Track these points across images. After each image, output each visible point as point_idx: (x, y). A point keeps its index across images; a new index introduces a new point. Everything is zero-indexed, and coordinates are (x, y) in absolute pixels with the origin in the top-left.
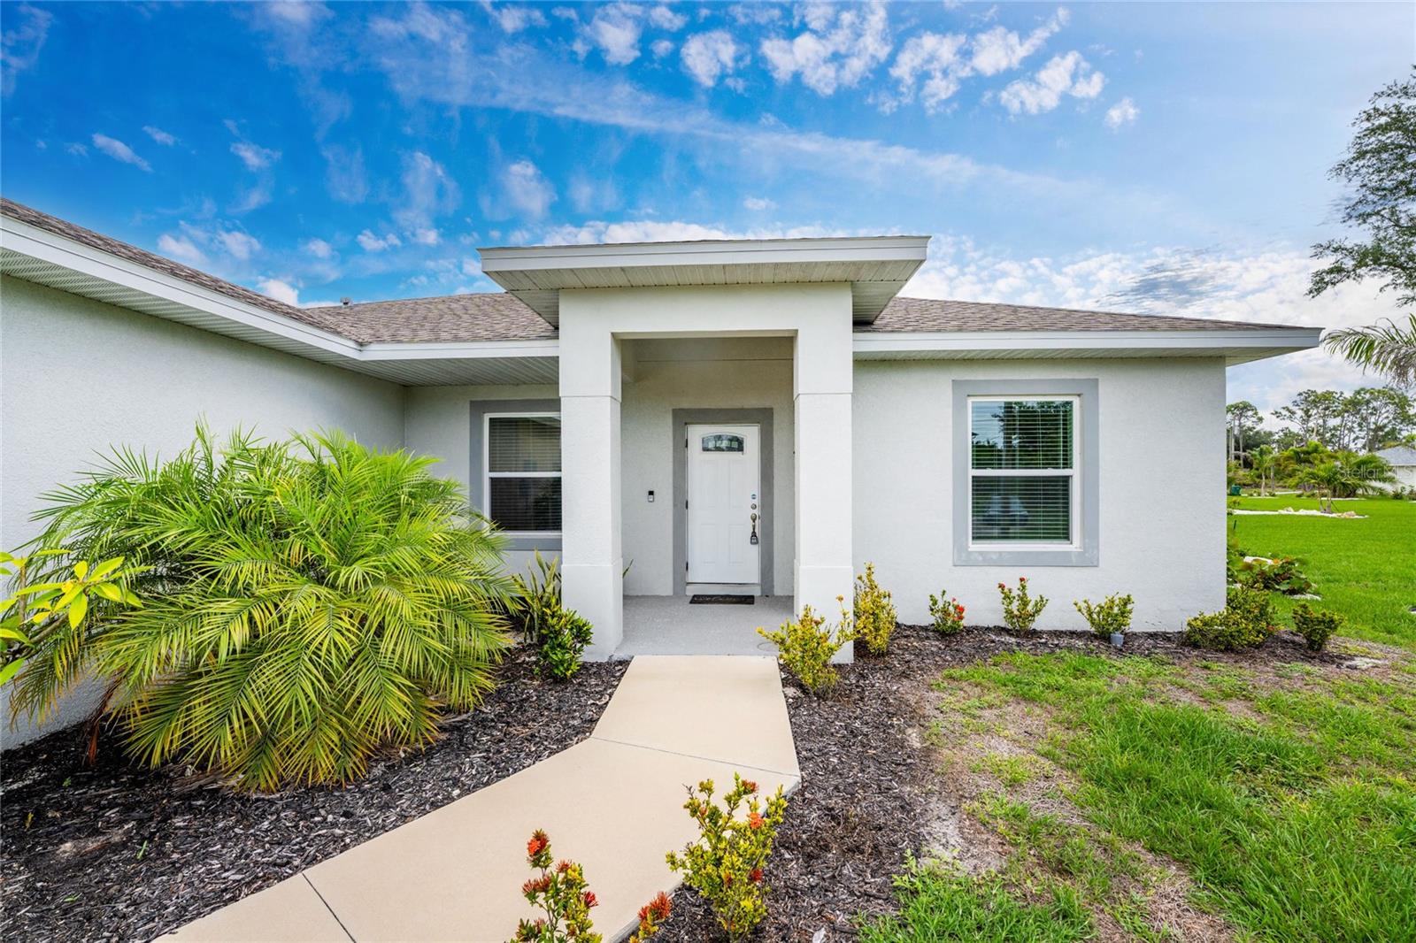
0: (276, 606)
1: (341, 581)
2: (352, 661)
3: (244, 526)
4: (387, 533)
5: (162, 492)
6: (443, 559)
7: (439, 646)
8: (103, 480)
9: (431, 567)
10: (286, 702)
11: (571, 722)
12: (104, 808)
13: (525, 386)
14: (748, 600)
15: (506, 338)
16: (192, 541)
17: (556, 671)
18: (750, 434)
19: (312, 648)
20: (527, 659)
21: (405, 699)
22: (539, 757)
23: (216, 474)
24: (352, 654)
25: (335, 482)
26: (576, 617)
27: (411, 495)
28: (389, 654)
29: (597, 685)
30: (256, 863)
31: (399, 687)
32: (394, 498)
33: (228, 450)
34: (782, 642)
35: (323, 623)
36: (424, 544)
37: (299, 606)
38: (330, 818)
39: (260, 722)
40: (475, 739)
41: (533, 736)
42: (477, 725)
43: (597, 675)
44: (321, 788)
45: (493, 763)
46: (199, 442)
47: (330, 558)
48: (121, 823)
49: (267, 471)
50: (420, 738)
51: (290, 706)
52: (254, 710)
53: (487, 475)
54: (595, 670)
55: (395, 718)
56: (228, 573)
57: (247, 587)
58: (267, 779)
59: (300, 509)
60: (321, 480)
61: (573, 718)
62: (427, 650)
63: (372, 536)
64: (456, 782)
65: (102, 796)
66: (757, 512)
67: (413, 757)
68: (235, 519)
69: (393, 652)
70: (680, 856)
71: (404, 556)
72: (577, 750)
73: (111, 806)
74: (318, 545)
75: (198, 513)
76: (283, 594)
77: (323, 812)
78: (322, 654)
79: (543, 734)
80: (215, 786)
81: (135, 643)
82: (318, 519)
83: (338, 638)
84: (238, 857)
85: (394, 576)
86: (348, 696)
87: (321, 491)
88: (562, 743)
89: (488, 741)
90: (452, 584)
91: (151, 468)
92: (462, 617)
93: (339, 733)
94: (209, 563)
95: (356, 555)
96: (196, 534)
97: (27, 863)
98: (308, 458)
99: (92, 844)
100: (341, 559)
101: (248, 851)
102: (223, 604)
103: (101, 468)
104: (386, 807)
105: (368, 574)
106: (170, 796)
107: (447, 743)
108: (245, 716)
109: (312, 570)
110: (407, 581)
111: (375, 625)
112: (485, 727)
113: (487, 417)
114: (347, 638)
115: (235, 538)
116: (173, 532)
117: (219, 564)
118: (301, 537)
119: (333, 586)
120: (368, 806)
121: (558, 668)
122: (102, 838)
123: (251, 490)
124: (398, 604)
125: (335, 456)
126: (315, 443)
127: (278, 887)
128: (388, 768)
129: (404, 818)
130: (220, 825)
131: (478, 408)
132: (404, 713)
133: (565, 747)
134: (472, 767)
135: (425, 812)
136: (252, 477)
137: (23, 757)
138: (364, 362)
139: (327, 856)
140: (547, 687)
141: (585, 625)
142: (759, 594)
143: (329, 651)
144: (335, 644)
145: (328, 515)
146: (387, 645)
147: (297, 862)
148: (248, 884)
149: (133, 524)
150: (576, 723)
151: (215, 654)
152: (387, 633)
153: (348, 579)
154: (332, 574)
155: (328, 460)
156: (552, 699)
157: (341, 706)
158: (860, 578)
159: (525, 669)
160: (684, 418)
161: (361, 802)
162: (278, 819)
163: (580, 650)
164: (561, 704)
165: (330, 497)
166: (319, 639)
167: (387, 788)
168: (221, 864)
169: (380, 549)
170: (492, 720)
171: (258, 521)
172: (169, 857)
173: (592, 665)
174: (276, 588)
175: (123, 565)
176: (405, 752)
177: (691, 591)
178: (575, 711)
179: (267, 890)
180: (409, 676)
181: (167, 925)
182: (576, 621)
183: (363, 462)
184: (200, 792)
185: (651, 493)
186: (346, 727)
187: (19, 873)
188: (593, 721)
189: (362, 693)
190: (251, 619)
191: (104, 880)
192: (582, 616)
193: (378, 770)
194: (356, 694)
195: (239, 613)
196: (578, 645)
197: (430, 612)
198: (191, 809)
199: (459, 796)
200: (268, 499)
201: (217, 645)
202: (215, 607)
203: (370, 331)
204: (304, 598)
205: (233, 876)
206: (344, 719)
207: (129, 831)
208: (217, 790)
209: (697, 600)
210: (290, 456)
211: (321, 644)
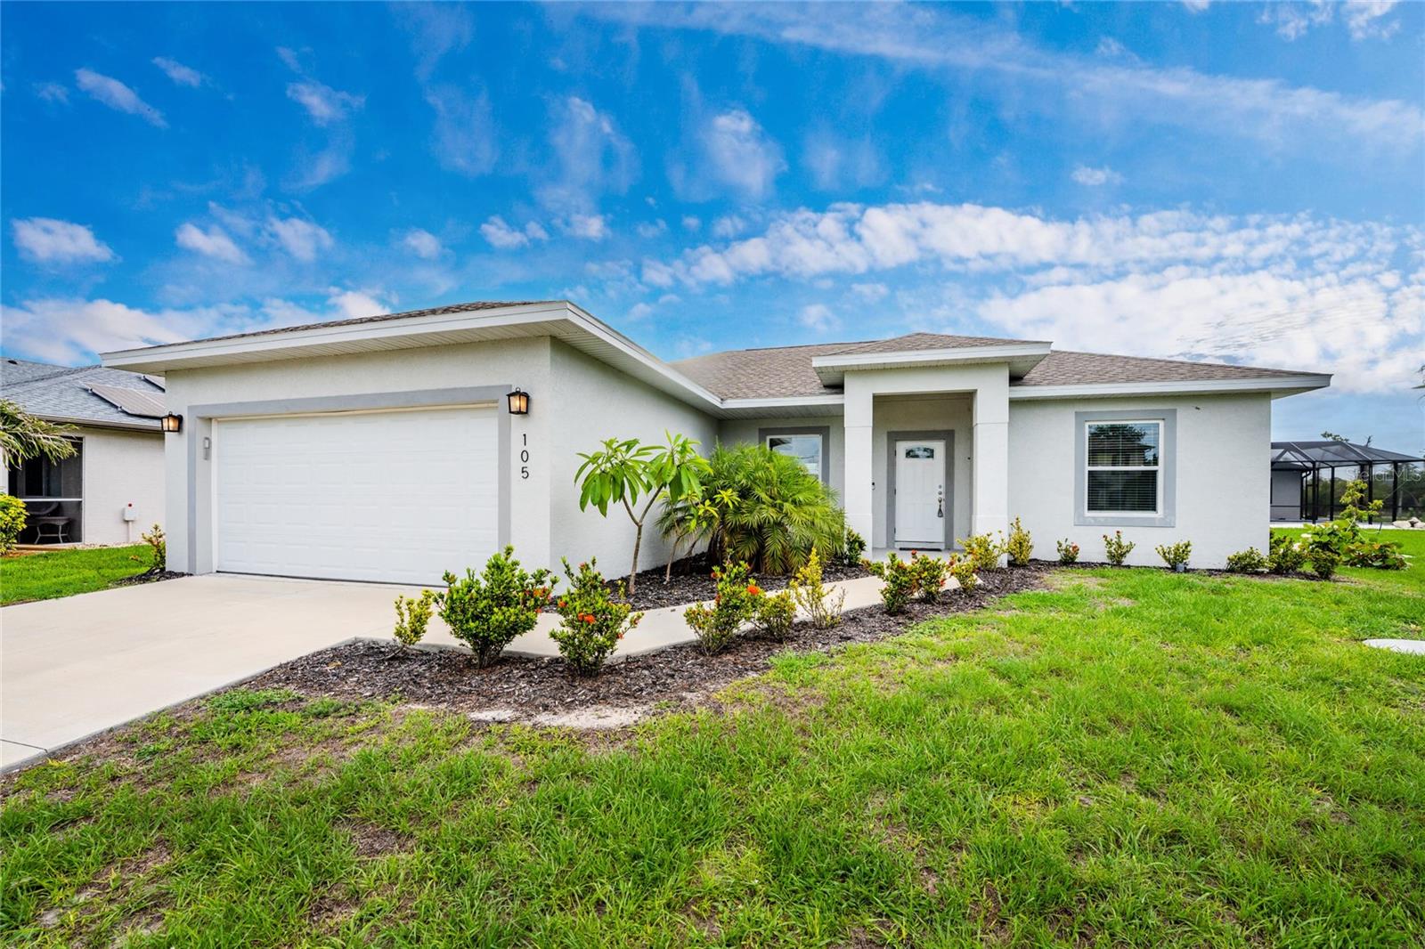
13: (793, 419)
18: (939, 447)
66: (942, 496)
113: (768, 438)
131: (763, 432)
138: (723, 409)
142: (944, 548)
160: (894, 437)
163: (860, 553)
177: (898, 546)
185: (874, 484)
209: (904, 549)
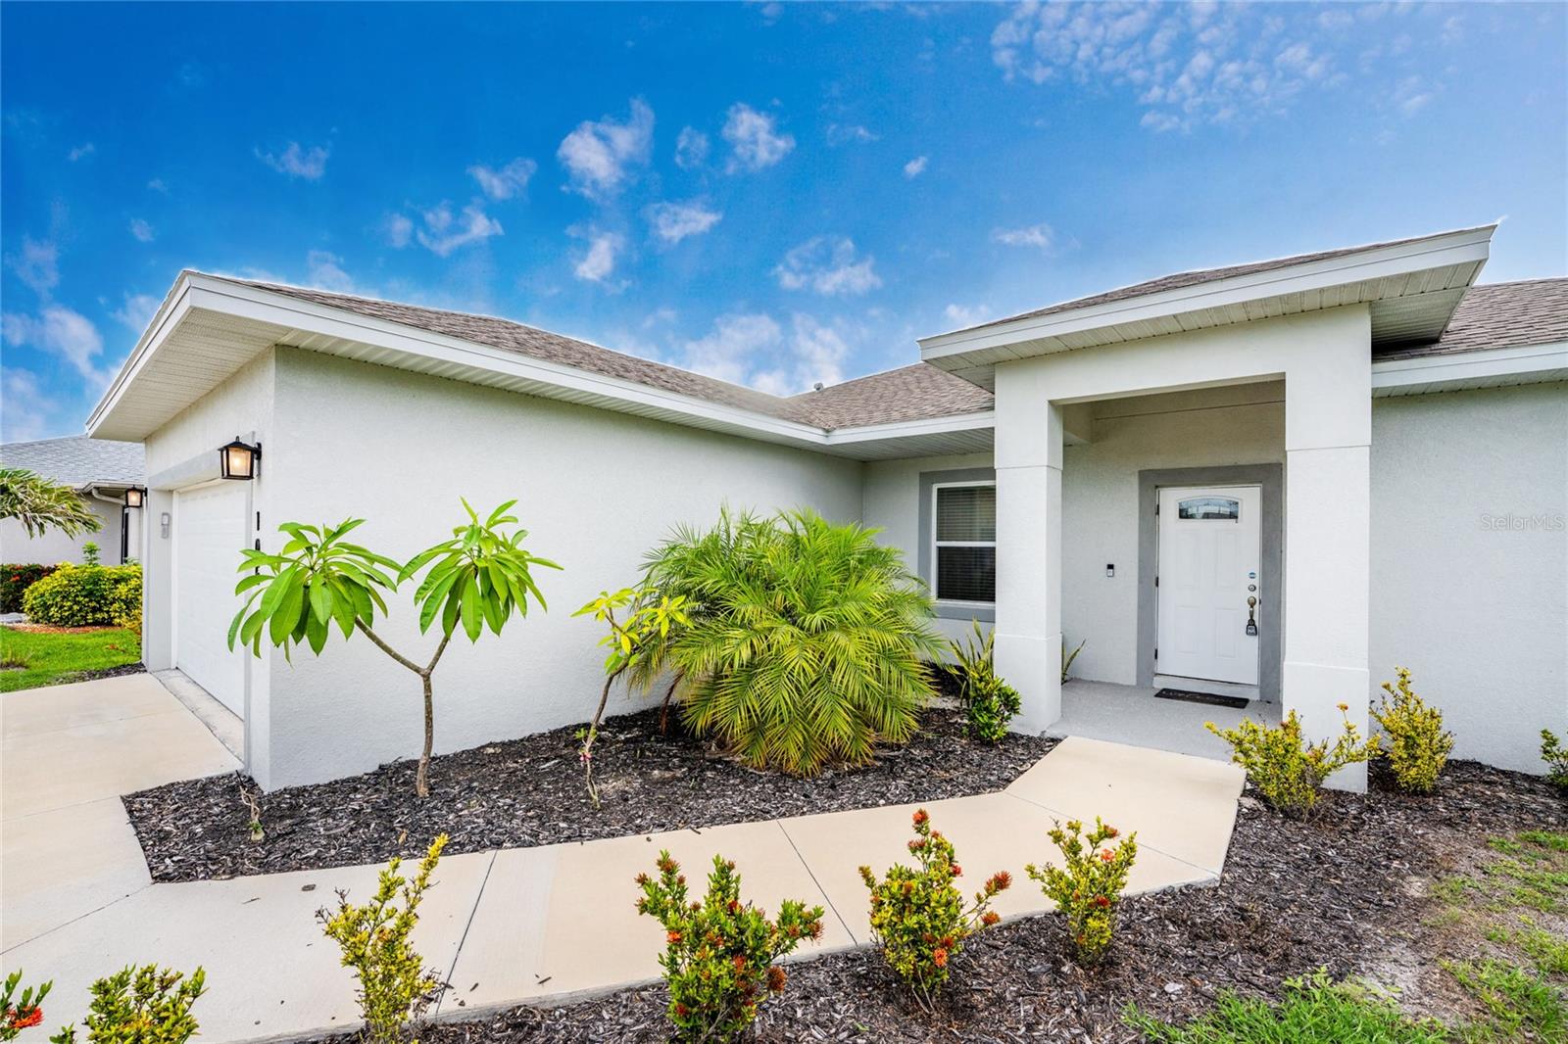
0: (766, 638)
1: (806, 624)
2: (815, 683)
3: (748, 580)
4: (840, 591)
5: (703, 555)
6: (881, 615)
7: (875, 683)
8: (672, 545)
9: (872, 620)
10: (772, 705)
11: (988, 777)
12: (671, 757)
13: (971, 455)
14: (1240, 703)
15: (948, 413)
16: (719, 589)
17: (982, 733)
19: (788, 669)
20: (959, 721)
21: (849, 719)
22: (953, 795)
23: (732, 542)
24: (814, 678)
25: (805, 549)
26: (1004, 685)
27: (860, 561)
28: (838, 684)
29: (1023, 754)
30: (751, 807)
31: (845, 710)
32: (846, 563)
33: (738, 525)
34: (1240, 743)
35: (796, 653)
36: (867, 601)
37: (781, 639)
38: (795, 795)
39: (757, 715)
40: (902, 771)
41: (951, 779)
42: (906, 762)
43: (1026, 746)
44: (790, 776)
45: (913, 790)
46: (723, 519)
47: (801, 607)
48: (681, 767)
49: (763, 540)
50: (859, 759)
51: (775, 709)
52: (753, 706)
53: (935, 544)
54: (1024, 741)
55: (842, 733)
56: (739, 610)
57: (750, 622)
58: (758, 758)
59: (783, 569)
60: (796, 545)
61: (992, 775)
62: (867, 687)
63: (830, 592)
64: (883, 796)
65: (670, 750)
66: (1256, 594)
67: (853, 772)
68: (743, 574)
69: (841, 682)
70: (1039, 870)
71: (851, 610)
72: (987, 798)
73: (675, 756)
74: (793, 597)
75: (723, 569)
76: (771, 630)
77: (791, 791)
78: (795, 674)
79: (960, 780)
80: (728, 759)
81: (690, 650)
82: (793, 578)
83: (805, 665)
84: (741, 801)
85: (844, 624)
86: (809, 711)
87: (796, 556)
88: (976, 790)
89: (913, 775)
90: (887, 635)
91: (696, 537)
92: (896, 665)
93: (803, 735)
94: (729, 603)
95: (817, 606)
96: (722, 584)
97: (640, 774)
98: (788, 530)
99: (667, 775)
100: (807, 608)
101: (747, 800)
102: (736, 632)
103: (672, 538)
104: (831, 798)
105: (825, 621)
106: (704, 758)
107: (880, 768)
108: (749, 711)
109: (788, 613)
110: (854, 630)
111: (830, 660)
112: (912, 765)
113: (935, 487)
114: (811, 665)
115: (744, 588)
116: (710, 581)
117: (732, 604)
118: (783, 589)
119: (802, 629)
120: (819, 794)
121: (983, 730)
122: (672, 773)
123: (753, 554)
124: (845, 646)
125: (806, 529)
126: (792, 518)
127: (762, 823)
128: (836, 774)
129: (842, 807)
130: (731, 782)
131: (927, 479)
132: (849, 731)
133: (977, 793)
134: (897, 788)
135: (857, 808)
136: (753, 545)
137: (631, 720)
138: (830, 446)
139: (791, 815)
140: (973, 746)
141: (1013, 694)
142: (1258, 698)
143: (799, 674)
144: (804, 670)
145: (800, 574)
146: (837, 676)
147: (774, 813)
148: (747, 816)
149: (688, 575)
150: (992, 778)
151: (731, 665)
152: (838, 667)
153: (810, 624)
154: (802, 618)
155: (802, 533)
156: (975, 756)
157: (804, 718)
158: (1387, 687)
159: (956, 728)
160: (1153, 481)
161: (815, 791)
162: (764, 787)
163: (1009, 718)
164: (983, 762)
165: (801, 561)
166: (793, 664)
167: (833, 787)
168: (731, 801)
169: (835, 603)
170: (919, 761)
171: (757, 576)
172: (705, 791)
173: (1022, 737)
174: (767, 624)
175: (685, 600)
176: (848, 767)
177: (1160, 684)
178: (994, 769)
179: (756, 823)
180: (851, 701)
181: (707, 822)
182: (1004, 688)
183: (826, 533)
184: (720, 761)
185: (1111, 567)
186: (808, 732)
187: (637, 778)
188: (1009, 781)
189: (819, 710)
190: (752, 645)
191: (674, 793)
192: (1010, 684)
193: (829, 774)
194: (815, 710)
195: (744, 639)
196: (1006, 713)
197: (869, 655)
198: (715, 769)
199: (884, 805)
200: (763, 561)
201: (733, 660)
202: (732, 633)
203: (835, 417)
204: (784, 633)
205: (738, 809)
206: (807, 726)
207: (684, 773)
208: (729, 762)
209: (1166, 694)
210: (777, 528)
211: (794, 668)
